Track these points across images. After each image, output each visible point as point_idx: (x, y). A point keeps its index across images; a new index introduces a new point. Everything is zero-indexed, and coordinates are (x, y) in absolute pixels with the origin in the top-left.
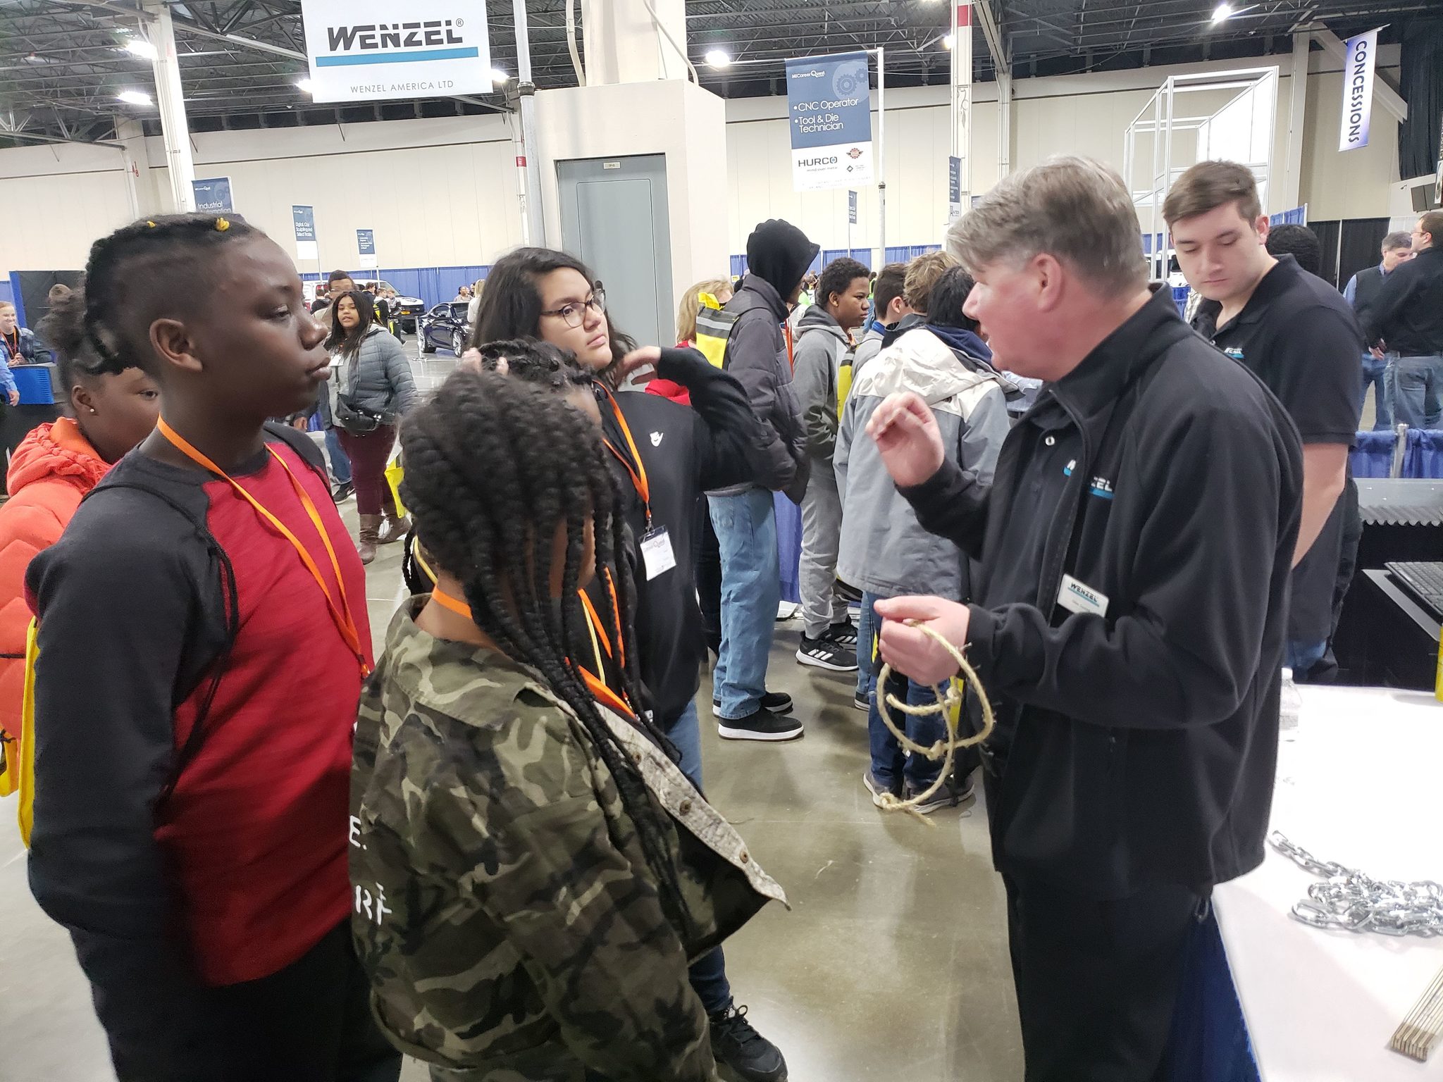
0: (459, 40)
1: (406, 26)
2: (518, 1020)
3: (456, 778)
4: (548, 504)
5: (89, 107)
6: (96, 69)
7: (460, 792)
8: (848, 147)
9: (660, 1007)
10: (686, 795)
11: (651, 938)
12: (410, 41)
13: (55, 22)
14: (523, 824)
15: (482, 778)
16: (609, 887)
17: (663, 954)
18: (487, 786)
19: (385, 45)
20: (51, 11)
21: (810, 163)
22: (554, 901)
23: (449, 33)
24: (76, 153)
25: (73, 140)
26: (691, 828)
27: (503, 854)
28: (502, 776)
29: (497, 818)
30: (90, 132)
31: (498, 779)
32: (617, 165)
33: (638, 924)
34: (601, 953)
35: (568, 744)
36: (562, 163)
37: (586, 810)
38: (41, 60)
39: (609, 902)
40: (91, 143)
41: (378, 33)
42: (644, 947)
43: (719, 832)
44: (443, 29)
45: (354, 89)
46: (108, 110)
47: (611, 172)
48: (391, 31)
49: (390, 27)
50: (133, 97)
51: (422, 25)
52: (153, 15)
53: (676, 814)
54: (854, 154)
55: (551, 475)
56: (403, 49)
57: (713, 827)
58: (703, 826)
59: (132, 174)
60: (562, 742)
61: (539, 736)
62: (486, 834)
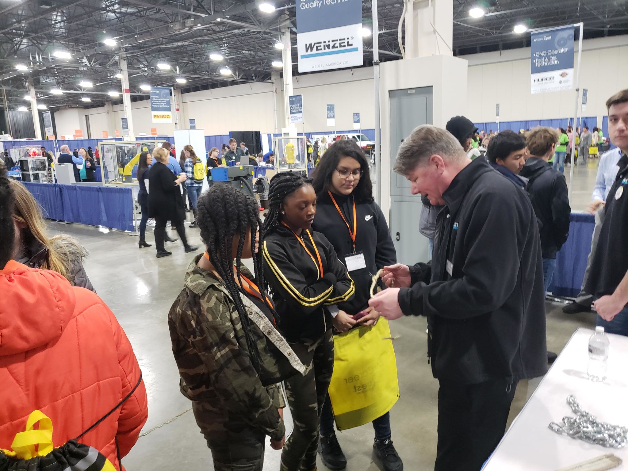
0: (352, 45)
1: (333, 41)
2: (207, 387)
3: (189, 308)
4: (233, 226)
5: (263, 69)
6: (266, 54)
7: (189, 313)
8: (561, 72)
9: (247, 393)
10: (270, 329)
11: (245, 370)
12: (334, 47)
13: (252, 38)
14: (204, 325)
15: (195, 309)
16: (231, 350)
17: (250, 376)
18: (196, 312)
19: (325, 49)
20: (251, 34)
21: (540, 80)
22: (212, 351)
23: (348, 42)
24: (257, 86)
25: (257, 81)
26: (271, 340)
27: (198, 333)
28: (201, 310)
29: (198, 323)
30: (262, 78)
31: (200, 311)
32: (413, 91)
33: (241, 364)
34: (226, 370)
35: (223, 304)
36: (392, 92)
37: (225, 325)
38: (247, 52)
39: (231, 355)
40: (262, 82)
41: (322, 44)
42: (243, 372)
43: (282, 343)
44: (346, 41)
45: (313, 67)
46: (269, 69)
47: (411, 94)
48: (327, 43)
49: (327, 42)
50: (276, 64)
51: (338, 40)
52: (284, 32)
53: (266, 334)
54: (564, 75)
55: (236, 217)
56: (331, 50)
57: (280, 341)
58: (275, 340)
59: (275, 93)
60: (221, 303)
61: (214, 299)
62: (194, 326)
